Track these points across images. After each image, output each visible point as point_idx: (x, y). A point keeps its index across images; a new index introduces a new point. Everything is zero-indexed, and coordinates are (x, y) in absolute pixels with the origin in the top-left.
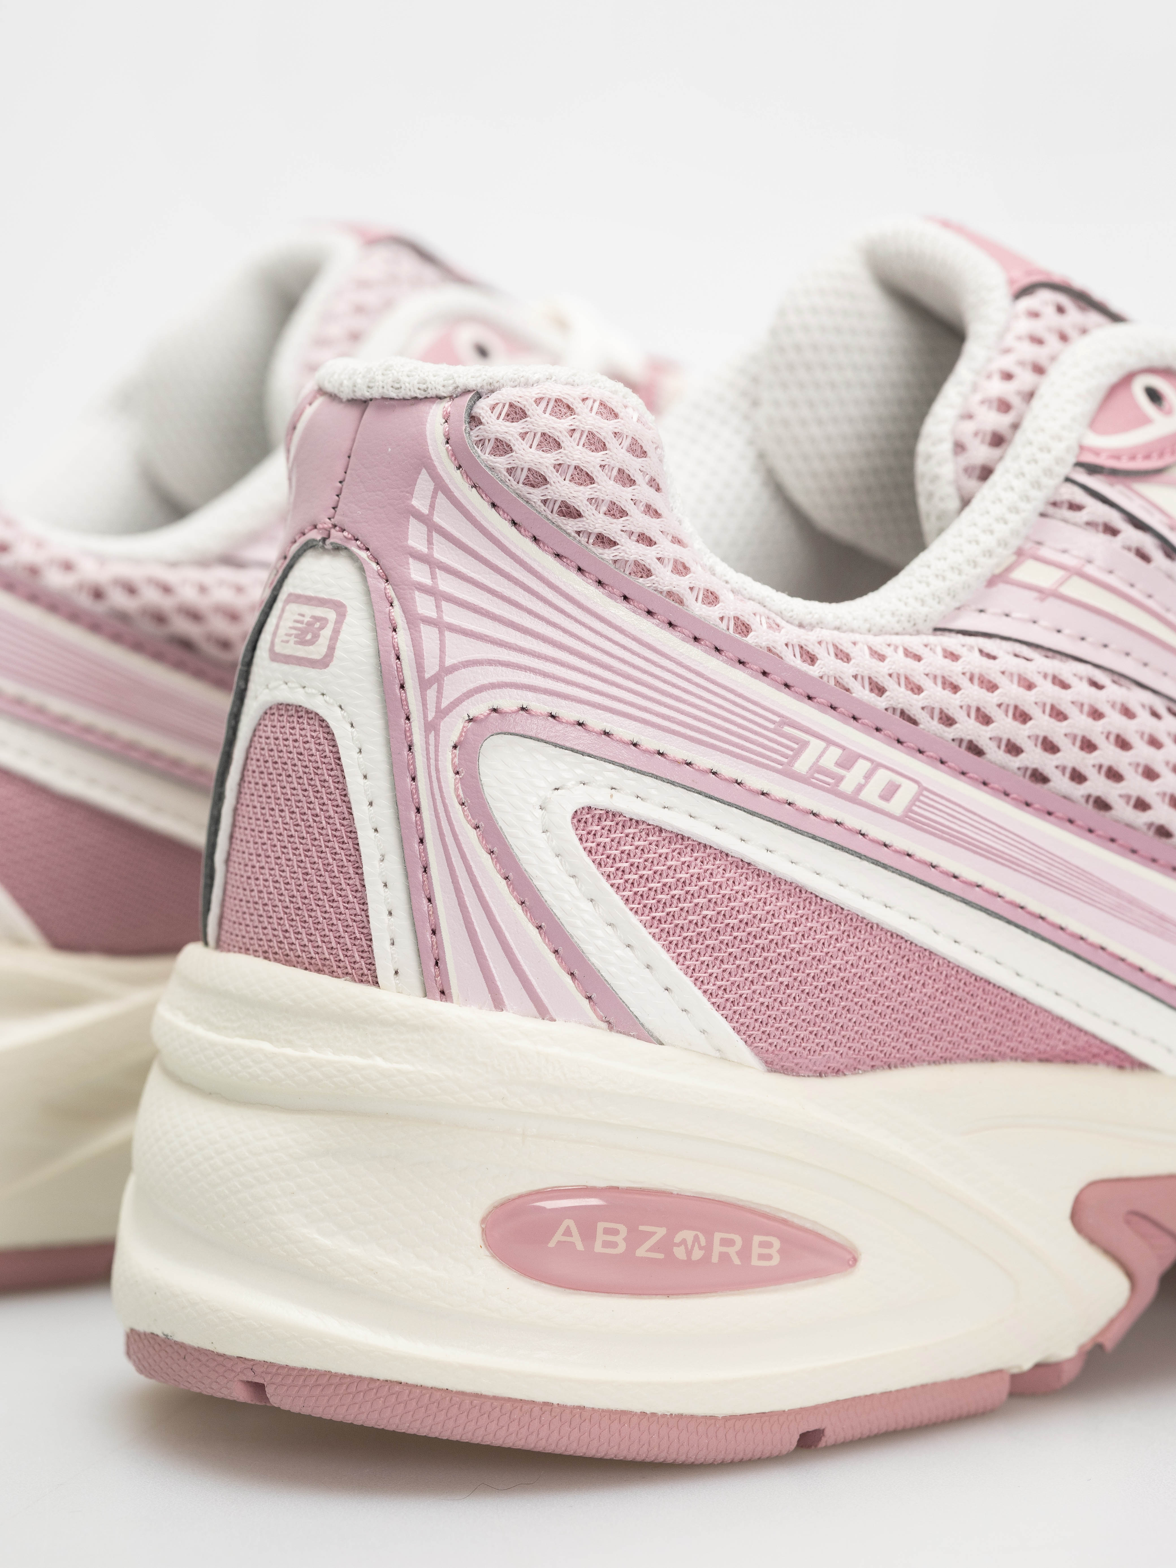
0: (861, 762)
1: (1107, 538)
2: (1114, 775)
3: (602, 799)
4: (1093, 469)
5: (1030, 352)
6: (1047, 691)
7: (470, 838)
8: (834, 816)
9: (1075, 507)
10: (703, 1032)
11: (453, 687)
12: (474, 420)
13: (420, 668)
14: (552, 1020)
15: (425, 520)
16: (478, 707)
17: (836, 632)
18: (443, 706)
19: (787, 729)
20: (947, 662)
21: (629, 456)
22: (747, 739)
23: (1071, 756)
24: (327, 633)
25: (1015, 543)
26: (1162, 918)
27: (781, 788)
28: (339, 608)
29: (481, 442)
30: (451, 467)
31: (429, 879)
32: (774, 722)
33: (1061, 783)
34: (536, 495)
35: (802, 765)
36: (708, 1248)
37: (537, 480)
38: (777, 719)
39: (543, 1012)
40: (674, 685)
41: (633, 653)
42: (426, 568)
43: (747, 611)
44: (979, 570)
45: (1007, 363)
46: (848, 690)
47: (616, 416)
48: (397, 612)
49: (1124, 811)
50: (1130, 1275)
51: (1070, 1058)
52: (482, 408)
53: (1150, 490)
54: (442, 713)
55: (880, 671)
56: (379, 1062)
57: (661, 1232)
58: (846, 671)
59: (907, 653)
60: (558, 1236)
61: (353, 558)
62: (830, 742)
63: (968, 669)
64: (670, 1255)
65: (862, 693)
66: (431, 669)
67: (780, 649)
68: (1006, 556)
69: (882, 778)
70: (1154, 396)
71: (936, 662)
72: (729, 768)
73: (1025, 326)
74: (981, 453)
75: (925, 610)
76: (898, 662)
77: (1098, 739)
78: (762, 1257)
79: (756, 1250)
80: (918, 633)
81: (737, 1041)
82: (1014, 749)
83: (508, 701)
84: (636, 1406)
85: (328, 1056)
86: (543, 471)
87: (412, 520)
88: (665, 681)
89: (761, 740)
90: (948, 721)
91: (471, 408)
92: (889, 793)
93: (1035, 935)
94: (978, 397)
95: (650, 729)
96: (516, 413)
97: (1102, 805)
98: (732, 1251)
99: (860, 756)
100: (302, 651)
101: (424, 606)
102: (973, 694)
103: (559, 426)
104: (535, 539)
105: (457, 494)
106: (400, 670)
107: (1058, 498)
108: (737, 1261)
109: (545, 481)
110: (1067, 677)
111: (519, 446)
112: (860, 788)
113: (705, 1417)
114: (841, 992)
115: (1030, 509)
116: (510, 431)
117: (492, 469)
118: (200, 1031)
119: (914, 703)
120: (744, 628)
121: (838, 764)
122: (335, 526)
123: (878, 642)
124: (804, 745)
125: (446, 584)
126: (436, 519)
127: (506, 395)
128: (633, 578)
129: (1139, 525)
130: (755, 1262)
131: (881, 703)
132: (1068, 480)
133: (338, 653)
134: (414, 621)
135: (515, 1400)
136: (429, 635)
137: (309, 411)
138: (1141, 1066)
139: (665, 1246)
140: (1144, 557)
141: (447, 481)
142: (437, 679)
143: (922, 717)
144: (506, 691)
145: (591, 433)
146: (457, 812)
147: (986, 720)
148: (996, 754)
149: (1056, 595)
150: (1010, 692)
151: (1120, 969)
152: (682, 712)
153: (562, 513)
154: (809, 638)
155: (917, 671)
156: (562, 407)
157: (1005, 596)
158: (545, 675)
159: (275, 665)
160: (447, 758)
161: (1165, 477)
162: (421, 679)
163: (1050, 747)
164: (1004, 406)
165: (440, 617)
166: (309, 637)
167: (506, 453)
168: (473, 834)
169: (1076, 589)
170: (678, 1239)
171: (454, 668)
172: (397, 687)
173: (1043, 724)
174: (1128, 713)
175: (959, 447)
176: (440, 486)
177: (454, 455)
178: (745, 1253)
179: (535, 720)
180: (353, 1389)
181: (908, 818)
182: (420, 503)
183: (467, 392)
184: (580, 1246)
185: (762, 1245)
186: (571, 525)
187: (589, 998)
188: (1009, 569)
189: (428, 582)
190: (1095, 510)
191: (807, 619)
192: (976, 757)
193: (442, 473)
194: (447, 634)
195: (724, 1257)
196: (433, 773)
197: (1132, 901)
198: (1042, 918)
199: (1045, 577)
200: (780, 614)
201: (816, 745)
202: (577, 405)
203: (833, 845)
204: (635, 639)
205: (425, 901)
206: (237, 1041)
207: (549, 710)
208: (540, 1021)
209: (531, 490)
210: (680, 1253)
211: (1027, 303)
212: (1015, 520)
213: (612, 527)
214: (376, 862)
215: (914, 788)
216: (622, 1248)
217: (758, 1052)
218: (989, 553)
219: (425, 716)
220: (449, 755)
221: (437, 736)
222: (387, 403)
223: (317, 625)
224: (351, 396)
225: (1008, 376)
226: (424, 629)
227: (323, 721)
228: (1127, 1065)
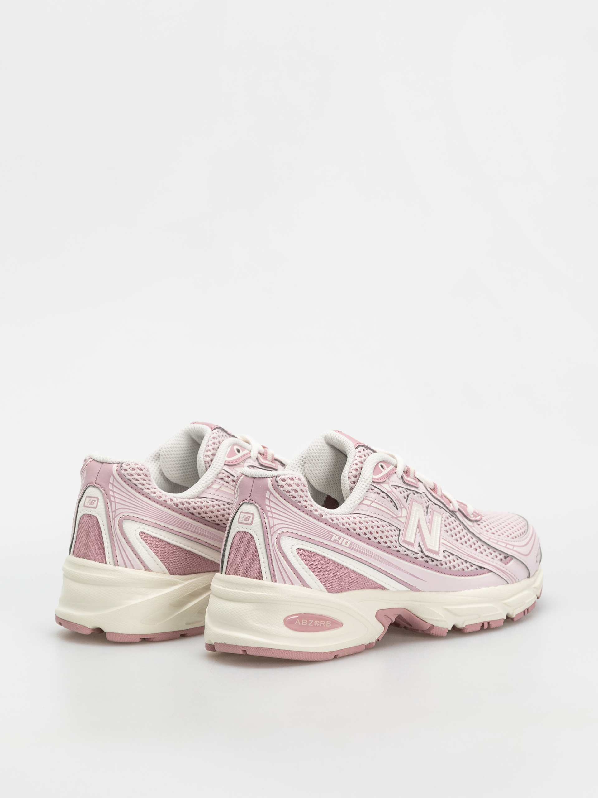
0: (342, 538)
1: (378, 495)
2: (381, 538)
3: (301, 547)
4: (375, 482)
5: (360, 459)
6: (370, 523)
7: (279, 554)
8: (334, 546)
9: (372, 490)
10: (318, 586)
11: (276, 528)
12: (277, 482)
13: (270, 525)
14: (294, 585)
15: (269, 499)
16: (280, 532)
17: (336, 515)
18: (274, 532)
19: (330, 533)
20: (354, 519)
21: (303, 487)
22: (323, 535)
23: (374, 535)
24: (251, 519)
25: (363, 497)
26: (390, 562)
27: (329, 543)
28: (253, 515)
29: (278, 486)
30: (273, 490)
31: (272, 561)
32: (328, 532)
33: (373, 539)
34: (288, 494)
35: (332, 539)
36: (320, 624)
37: (289, 492)
38: (328, 531)
39: (293, 584)
40: (312, 526)
41: (305, 521)
42: (269, 507)
43: (322, 512)
44: (358, 502)
45: (356, 462)
46: (338, 525)
47: (301, 480)
48: (265, 515)
49: (383, 544)
50: (384, 627)
51: (375, 588)
52: (278, 479)
53: (384, 485)
54: (274, 533)
55: (344, 522)
56: (265, 593)
57: (313, 621)
58: (338, 522)
59: (347, 518)
60: (296, 622)
61: (256, 506)
62: (337, 535)
63: (358, 520)
64: (314, 625)
65: (341, 526)
66: (271, 525)
67: (328, 519)
68: (362, 499)
69: (345, 540)
70: (382, 466)
71: (352, 519)
72: (321, 540)
73: (358, 454)
74: (353, 479)
75: (349, 510)
76: (346, 520)
77: (379, 531)
78: (328, 625)
79: (327, 624)
80: (348, 514)
81: (324, 587)
82: (365, 534)
83: (285, 530)
84: (310, 651)
85: (255, 593)
86: (290, 490)
87: (266, 499)
88: (310, 526)
89: (326, 535)
90: (355, 530)
91: (276, 479)
92: (346, 543)
93: (370, 567)
94: (352, 469)
95: (308, 534)
96: (284, 480)
97: (379, 543)
98: (323, 624)
99: (341, 537)
100: (246, 522)
101: (270, 514)
102: (359, 525)
103: (292, 482)
104: (288, 502)
105: (274, 494)
106: (266, 525)
107: (369, 488)
108: (324, 626)
109: (290, 492)
110: (373, 521)
111: (285, 486)
112: (342, 543)
113: (320, 653)
114: (340, 578)
115: (365, 491)
116: (283, 483)
117: (281, 490)
118: (227, 589)
119: (349, 527)
120: (322, 516)
121: (338, 539)
122: (250, 500)
123: (343, 516)
124: (333, 535)
125: (273, 510)
126: (271, 499)
127: (282, 477)
128: (304, 508)
129: (383, 492)
130: (327, 626)
131: (344, 527)
132: (371, 485)
133: (253, 523)
134: (268, 517)
135: (290, 651)
136: (271, 519)
137: (241, 478)
138: (386, 589)
139: (313, 623)
140: (384, 497)
141: (272, 492)
142: (273, 527)
143: (350, 529)
144: (285, 529)
145: (297, 483)
146: (277, 550)
147: (361, 529)
148: (362, 535)
149: (370, 506)
150: (365, 524)
151: (383, 572)
152: (313, 531)
153: (292, 497)
154: (332, 516)
155: (349, 521)
156: (292, 479)
157: (362, 507)
158: (291, 526)
159: (239, 524)
160: (275, 541)
161: (385, 482)
162: (270, 527)
163: (371, 533)
164: (357, 470)
165: (272, 516)
166: (247, 519)
167: (282, 487)
168: (280, 554)
169: (374, 505)
170: (315, 622)
171: (275, 525)
172: (265, 528)
173: (370, 529)
174: (383, 526)
175: (349, 478)
176: (271, 493)
177: (273, 487)
178: (325, 624)
179: (289, 533)
180: (263, 650)
181: (349, 547)
182: (267, 496)
183: (274, 476)
184: (300, 624)
185: (328, 623)
186: (294, 499)
187: (300, 581)
188: (362, 501)
189: (270, 510)
190: (376, 490)
191: (331, 513)
192: (359, 536)
193: (271, 491)
194: (274, 519)
195: (322, 625)
196: (273, 543)
197: (385, 560)
198: (371, 564)
199: (368, 503)
200: (327, 512)
201: (335, 535)
202: (294, 478)
203: (338, 553)
204: (305, 519)
205: (272, 565)
206: (236, 591)
207: (291, 532)
208: (292, 585)
209: (287, 494)
210: (315, 624)
211: (358, 450)
212: (363, 493)
213: (301, 500)
214: (262, 559)
215: (350, 542)
216: (306, 624)
217: (327, 589)
218: (359, 499)
219: (271, 534)
220: (275, 540)
221: (273, 537)
222: (259, 478)
223: (249, 517)
224: (251, 476)
225: (357, 464)
226: (270, 518)
227: (251, 534)
228: (384, 589)
